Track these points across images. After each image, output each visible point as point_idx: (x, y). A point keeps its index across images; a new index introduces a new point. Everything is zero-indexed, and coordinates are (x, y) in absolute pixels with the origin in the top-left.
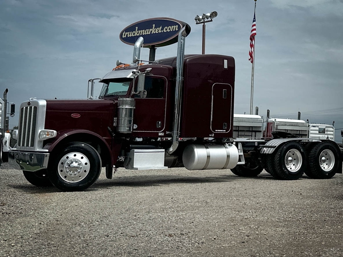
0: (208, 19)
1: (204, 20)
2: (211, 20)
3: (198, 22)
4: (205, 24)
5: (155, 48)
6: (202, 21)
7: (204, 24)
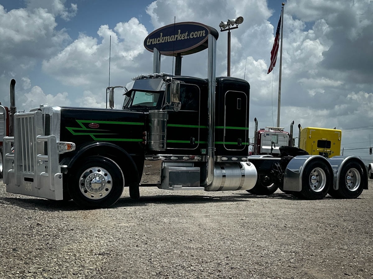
0: (233, 26)
1: (229, 27)
2: (236, 26)
3: (223, 29)
4: (231, 31)
5: (181, 56)
6: (227, 28)
7: (229, 31)
